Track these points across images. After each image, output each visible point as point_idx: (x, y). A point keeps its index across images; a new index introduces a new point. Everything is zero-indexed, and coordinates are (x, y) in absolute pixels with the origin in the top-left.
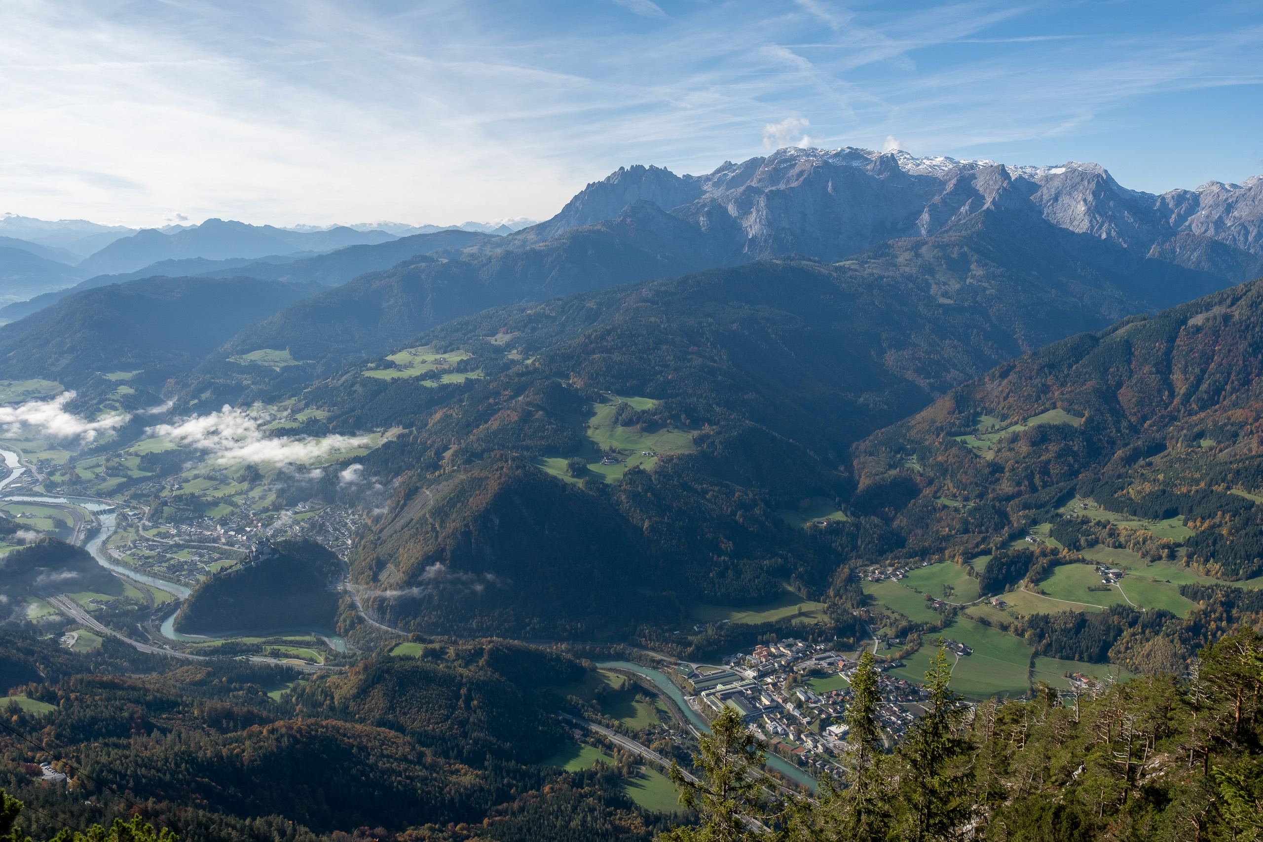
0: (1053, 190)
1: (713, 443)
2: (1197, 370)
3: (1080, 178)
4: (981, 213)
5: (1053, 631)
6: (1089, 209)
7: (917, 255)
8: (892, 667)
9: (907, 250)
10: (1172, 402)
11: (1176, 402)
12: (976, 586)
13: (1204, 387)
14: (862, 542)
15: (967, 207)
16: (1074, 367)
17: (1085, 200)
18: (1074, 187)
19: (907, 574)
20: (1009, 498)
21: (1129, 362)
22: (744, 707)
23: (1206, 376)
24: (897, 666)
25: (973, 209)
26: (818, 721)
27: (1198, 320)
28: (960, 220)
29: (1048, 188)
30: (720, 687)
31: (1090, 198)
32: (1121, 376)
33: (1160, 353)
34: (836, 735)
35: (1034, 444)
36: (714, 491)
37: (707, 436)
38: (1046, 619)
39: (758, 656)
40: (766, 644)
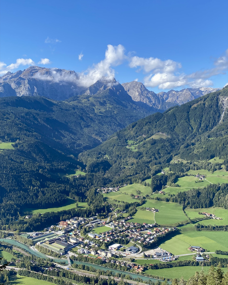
0: (127, 88)
1: (22, 146)
2: (199, 121)
3: (135, 84)
4: (107, 90)
5: (189, 198)
6: (139, 94)
7: (89, 100)
8: (128, 219)
9: (85, 98)
10: (193, 131)
11: (194, 131)
12: (150, 189)
13: (202, 125)
14: (96, 182)
15: (103, 88)
16: (158, 122)
17: (138, 91)
18: (134, 87)
19: (119, 189)
20: (149, 162)
21: (176, 119)
22: (63, 244)
23: (202, 122)
24: (130, 219)
25: (104, 89)
26: (104, 244)
27: (195, 105)
28: (100, 92)
29: (126, 87)
30: (47, 239)
31: (139, 90)
32: (174, 124)
33: (185, 116)
34: (115, 249)
35: (152, 144)
36: (27, 162)
37: (19, 144)
38: (185, 193)
39: (62, 225)
40: (65, 220)
